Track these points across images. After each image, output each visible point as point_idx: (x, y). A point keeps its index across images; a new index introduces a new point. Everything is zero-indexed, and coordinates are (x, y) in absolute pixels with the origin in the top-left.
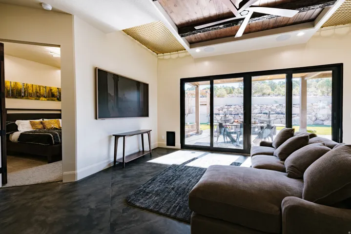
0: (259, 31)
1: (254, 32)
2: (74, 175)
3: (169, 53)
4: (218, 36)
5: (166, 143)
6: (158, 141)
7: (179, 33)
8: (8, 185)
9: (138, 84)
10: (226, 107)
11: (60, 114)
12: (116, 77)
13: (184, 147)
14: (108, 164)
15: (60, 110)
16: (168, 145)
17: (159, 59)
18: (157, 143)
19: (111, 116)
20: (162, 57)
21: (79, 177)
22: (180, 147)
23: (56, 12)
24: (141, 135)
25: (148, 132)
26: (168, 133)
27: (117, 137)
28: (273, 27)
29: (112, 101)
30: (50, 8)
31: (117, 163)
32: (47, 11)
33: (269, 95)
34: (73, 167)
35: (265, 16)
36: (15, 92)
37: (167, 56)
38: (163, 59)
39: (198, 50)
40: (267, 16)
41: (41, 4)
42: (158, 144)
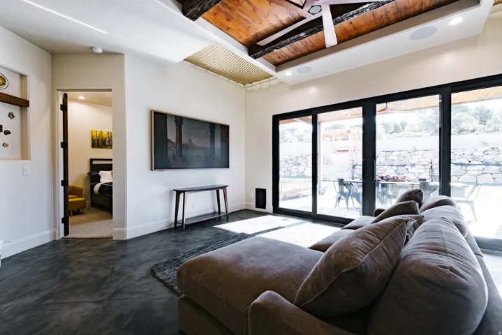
0: (373, 30)
1: (365, 33)
2: (124, 233)
3: (258, 82)
4: (311, 49)
5: (254, 204)
6: (246, 201)
7: (250, 55)
8: (69, 236)
9: (212, 126)
10: (384, 154)
11: (111, 165)
12: (179, 120)
13: (277, 211)
14: (167, 224)
15: (111, 160)
16: (257, 206)
17: (247, 91)
18: (244, 203)
19: (172, 167)
20: (250, 88)
21: (129, 236)
22: (271, 211)
23: (107, 54)
24: (215, 191)
25: (224, 188)
26: (257, 190)
27: (179, 192)
28: (398, 20)
29: (172, 148)
30: (100, 51)
31: (178, 225)
32: (98, 54)
33: (473, 131)
34: (123, 223)
35: (364, 7)
36: (100, 141)
37: (256, 85)
38: (252, 91)
39: (289, 73)
40: (367, 5)
41: (92, 48)
42: (246, 205)
